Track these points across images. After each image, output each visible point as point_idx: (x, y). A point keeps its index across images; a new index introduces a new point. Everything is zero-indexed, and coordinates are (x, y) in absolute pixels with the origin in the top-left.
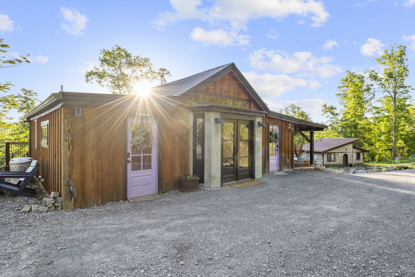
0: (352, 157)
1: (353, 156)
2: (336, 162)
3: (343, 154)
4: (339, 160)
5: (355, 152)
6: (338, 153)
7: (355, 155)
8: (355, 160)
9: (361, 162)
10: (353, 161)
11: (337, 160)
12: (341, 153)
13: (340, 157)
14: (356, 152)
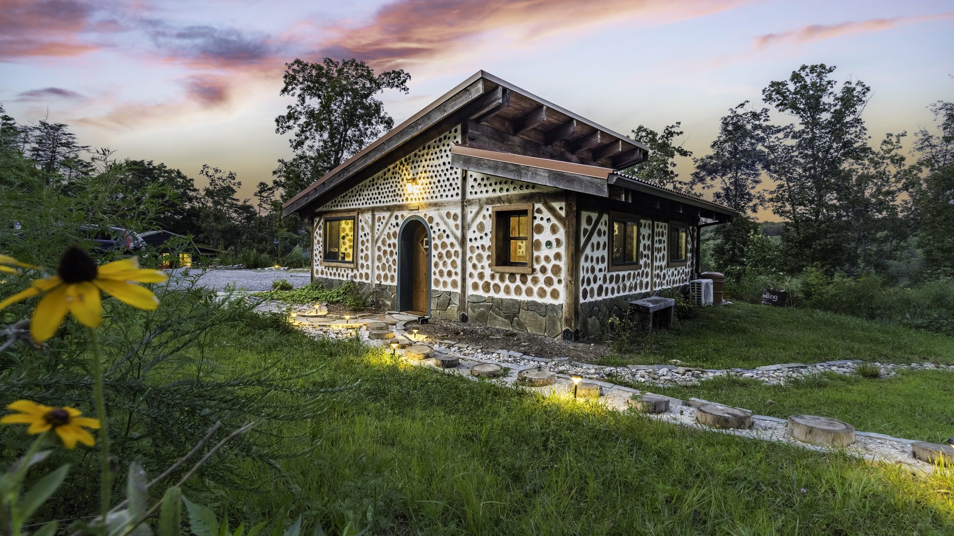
0: (463, 242)
1: (470, 235)
2: (364, 271)
3: (401, 221)
4: (379, 258)
5: (481, 204)
6: (373, 210)
7: (481, 227)
8: (488, 272)
9: (542, 293)
10: (470, 282)
11: (366, 256)
12: (387, 215)
13: (384, 243)
14: (491, 201)
